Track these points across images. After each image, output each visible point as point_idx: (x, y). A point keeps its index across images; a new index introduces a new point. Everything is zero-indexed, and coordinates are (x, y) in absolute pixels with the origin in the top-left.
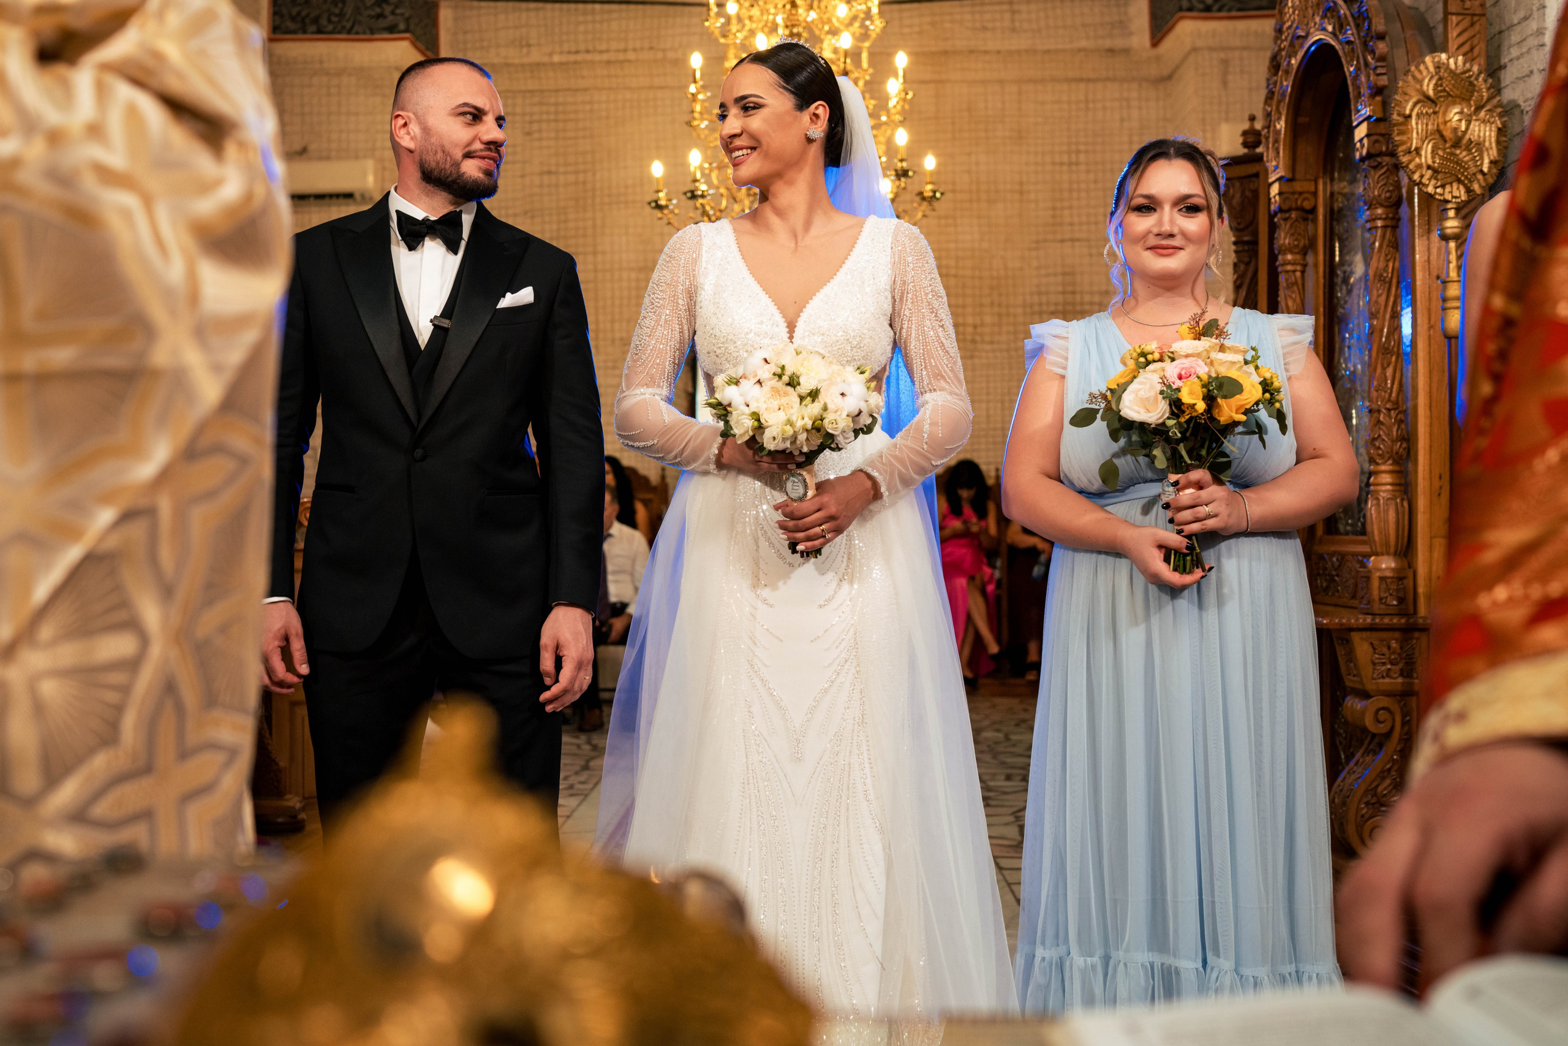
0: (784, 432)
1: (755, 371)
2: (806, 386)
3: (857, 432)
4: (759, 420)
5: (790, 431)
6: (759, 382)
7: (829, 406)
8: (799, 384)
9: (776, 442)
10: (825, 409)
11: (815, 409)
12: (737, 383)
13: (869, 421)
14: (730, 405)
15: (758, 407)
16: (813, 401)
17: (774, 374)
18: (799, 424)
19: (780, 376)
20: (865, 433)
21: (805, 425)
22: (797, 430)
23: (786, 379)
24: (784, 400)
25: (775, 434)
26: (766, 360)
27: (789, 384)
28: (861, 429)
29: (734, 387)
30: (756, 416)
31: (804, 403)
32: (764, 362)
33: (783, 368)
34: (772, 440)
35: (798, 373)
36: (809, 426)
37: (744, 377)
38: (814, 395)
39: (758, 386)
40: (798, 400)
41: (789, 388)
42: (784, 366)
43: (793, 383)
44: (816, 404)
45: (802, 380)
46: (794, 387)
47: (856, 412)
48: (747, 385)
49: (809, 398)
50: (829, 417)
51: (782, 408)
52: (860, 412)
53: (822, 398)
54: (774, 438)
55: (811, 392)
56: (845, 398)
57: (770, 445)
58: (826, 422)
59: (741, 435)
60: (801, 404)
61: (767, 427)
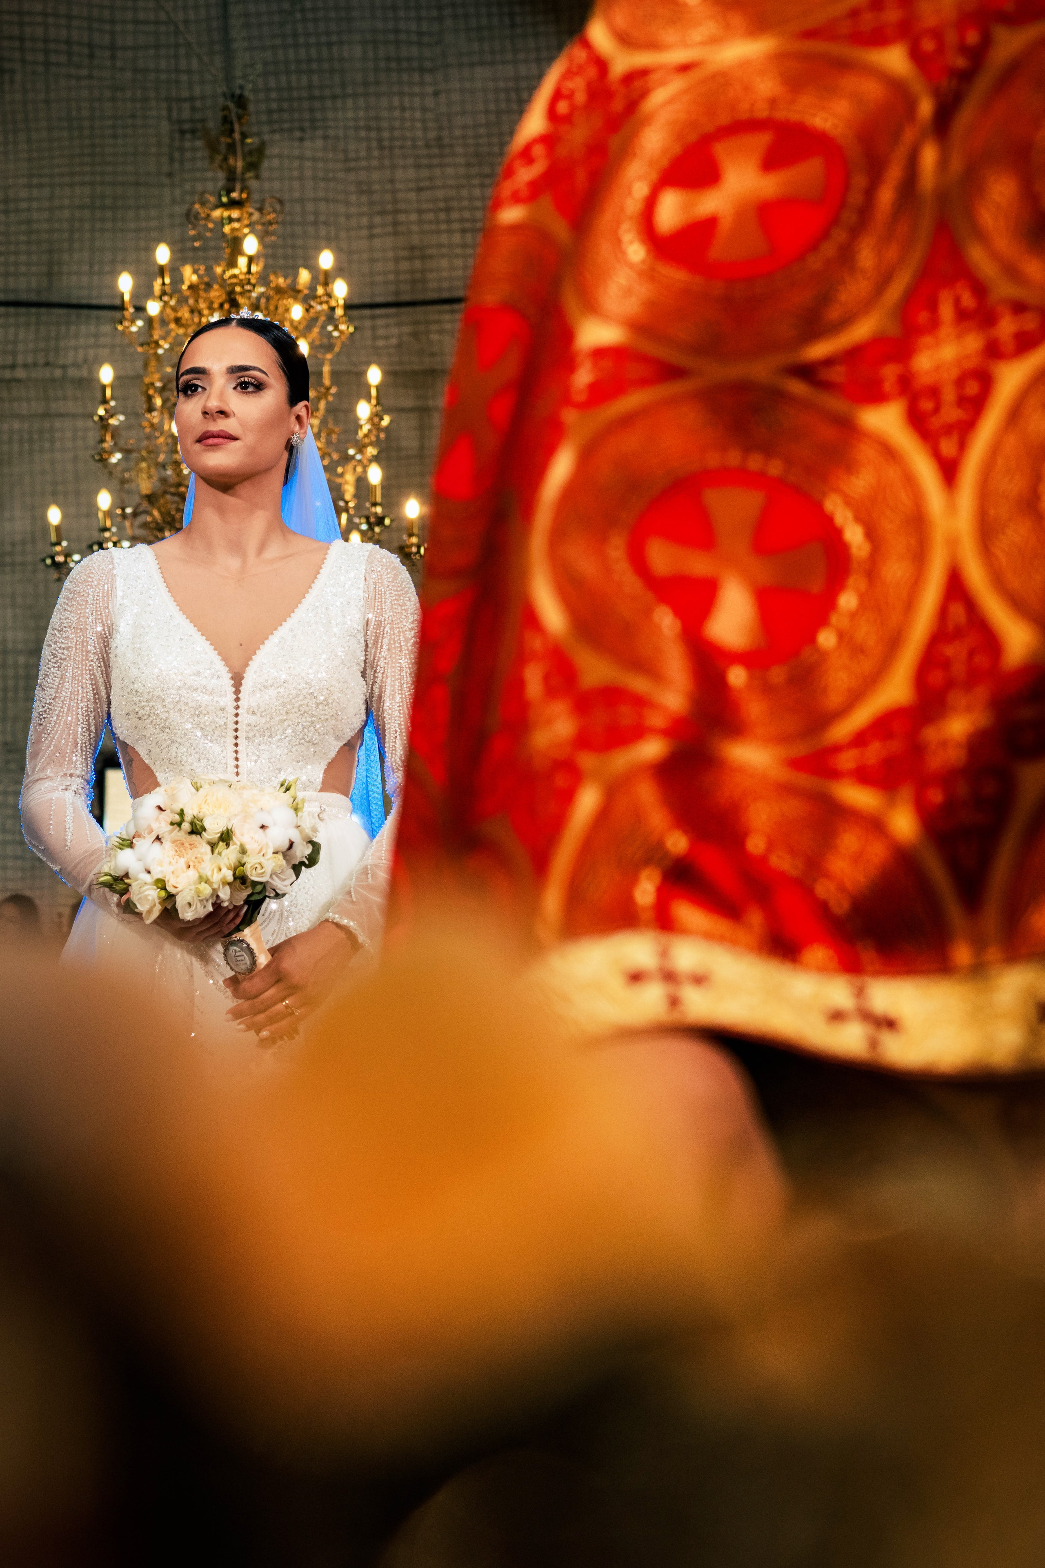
0: (198, 893)
1: (149, 826)
2: (213, 829)
3: (297, 869)
4: (164, 888)
5: (207, 890)
6: (158, 838)
7: (248, 847)
8: (205, 830)
9: (193, 908)
10: (243, 851)
11: (230, 855)
12: (131, 845)
13: (309, 850)
14: (127, 875)
15: (162, 872)
16: (228, 845)
17: (172, 824)
18: (216, 878)
19: (179, 825)
20: (308, 866)
21: (224, 878)
22: (215, 886)
23: (186, 826)
24: (190, 855)
25: (189, 899)
26: (160, 808)
27: (192, 832)
28: (302, 863)
29: (128, 851)
30: (161, 884)
31: (216, 851)
32: (157, 811)
33: (182, 813)
34: (187, 906)
35: (201, 815)
36: (230, 878)
37: (137, 835)
38: (226, 837)
39: (157, 844)
40: (209, 848)
41: (194, 837)
42: (182, 810)
43: (197, 830)
44: (232, 847)
45: (207, 824)
46: (200, 834)
47: (287, 845)
48: (144, 845)
49: (221, 843)
50: (251, 861)
51: (191, 864)
52: (291, 844)
53: (237, 839)
54: (190, 905)
55: (222, 835)
56: (268, 831)
57: (188, 915)
58: (248, 866)
59: (150, 912)
60: (213, 852)
61: (178, 894)
